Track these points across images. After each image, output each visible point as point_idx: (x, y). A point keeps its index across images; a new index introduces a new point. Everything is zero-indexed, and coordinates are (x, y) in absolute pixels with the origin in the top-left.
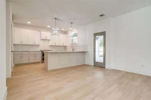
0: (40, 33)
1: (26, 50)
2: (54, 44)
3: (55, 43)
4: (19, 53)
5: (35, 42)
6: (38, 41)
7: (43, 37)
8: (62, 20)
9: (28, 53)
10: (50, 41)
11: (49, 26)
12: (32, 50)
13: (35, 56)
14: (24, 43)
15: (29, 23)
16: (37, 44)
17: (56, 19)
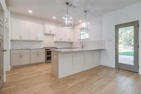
0: (43, 26)
1: (26, 47)
2: (59, 40)
3: (61, 39)
4: (17, 52)
5: (37, 38)
6: (40, 36)
7: (47, 32)
8: (75, 7)
9: (29, 51)
10: (55, 36)
11: (54, 18)
12: (34, 47)
13: (38, 55)
14: (23, 39)
15: (30, 12)
16: (39, 39)
17: (67, 3)
